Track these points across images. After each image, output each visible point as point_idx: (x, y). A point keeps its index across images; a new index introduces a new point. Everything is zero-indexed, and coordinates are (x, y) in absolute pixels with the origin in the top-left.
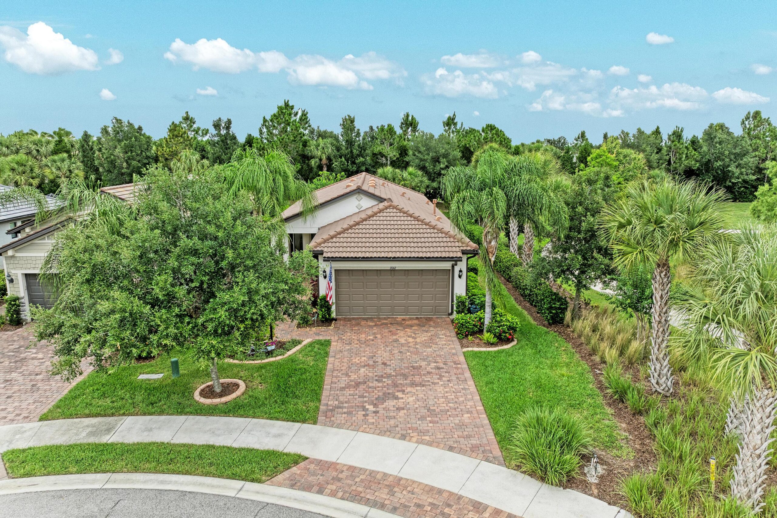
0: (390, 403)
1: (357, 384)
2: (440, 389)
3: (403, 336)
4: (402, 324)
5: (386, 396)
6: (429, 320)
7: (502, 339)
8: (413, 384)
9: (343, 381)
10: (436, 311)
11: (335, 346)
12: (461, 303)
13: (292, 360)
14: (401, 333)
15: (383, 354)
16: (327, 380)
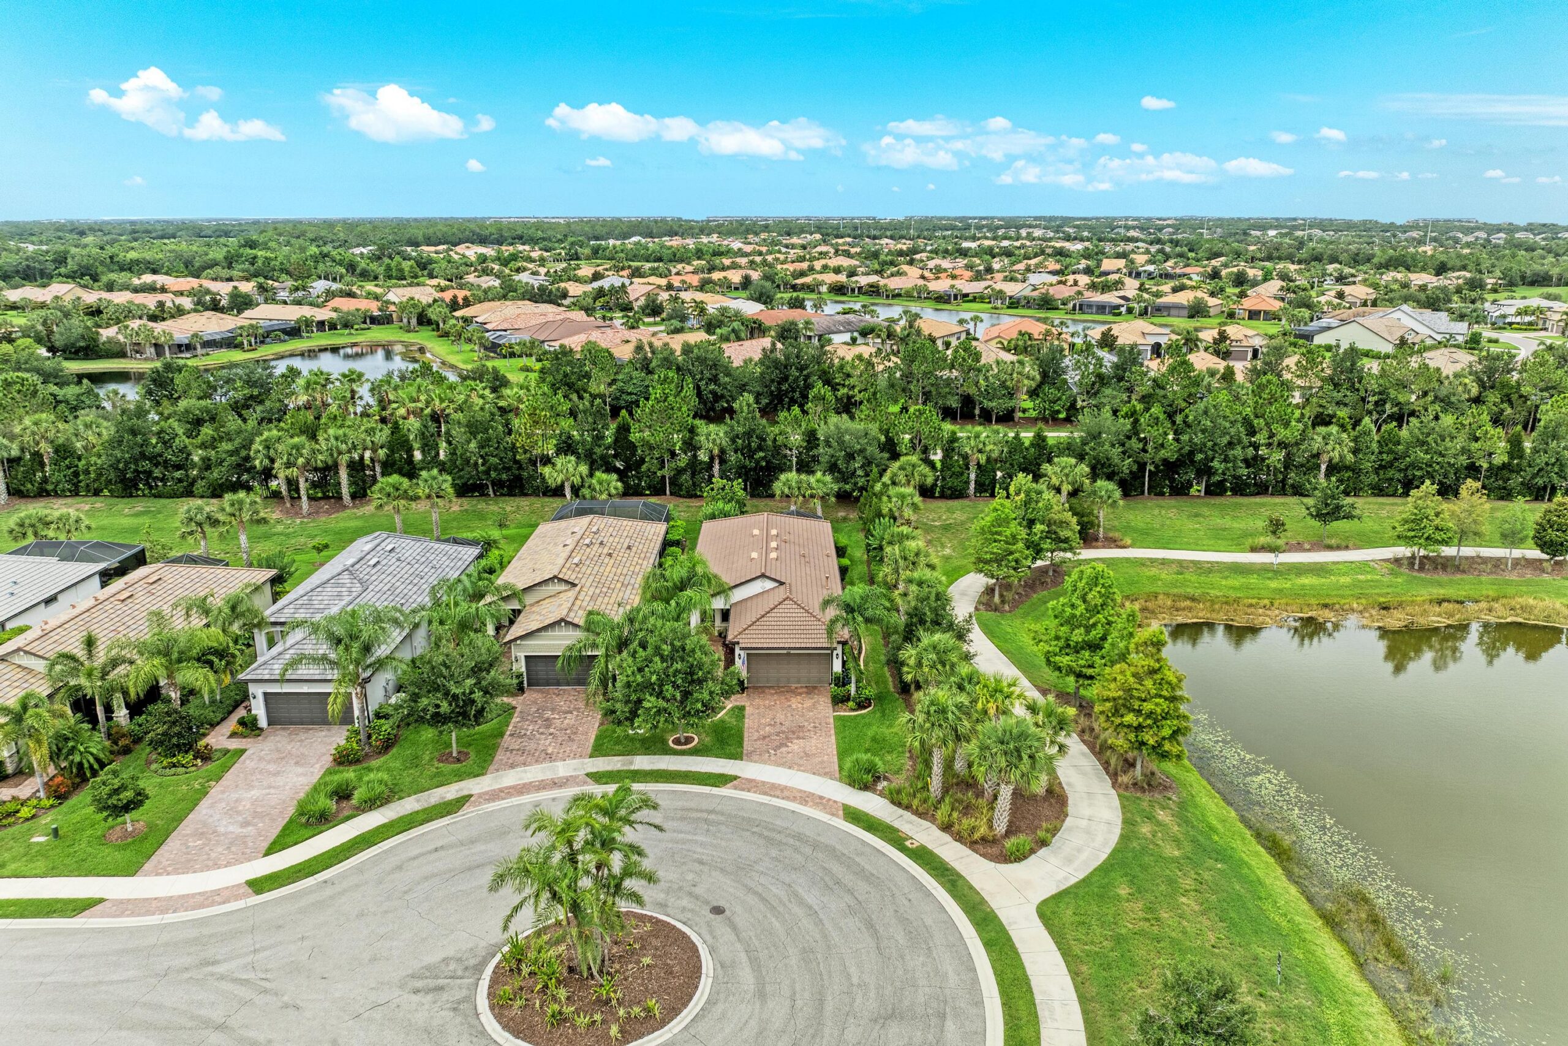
0: (784, 750)
1: (764, 738)
2: (814, 741)
3: (795, 702)
4: (795, 692)
5: (782, 745)
6: (815, 688)
7: (862, 706)
8: (798, 738)
9: (756, 735)
10: (820, 681)
11: (749, 710)
12: (837, 679)
13: (722, 721)
14: (793, 700)
16: (746, 735)
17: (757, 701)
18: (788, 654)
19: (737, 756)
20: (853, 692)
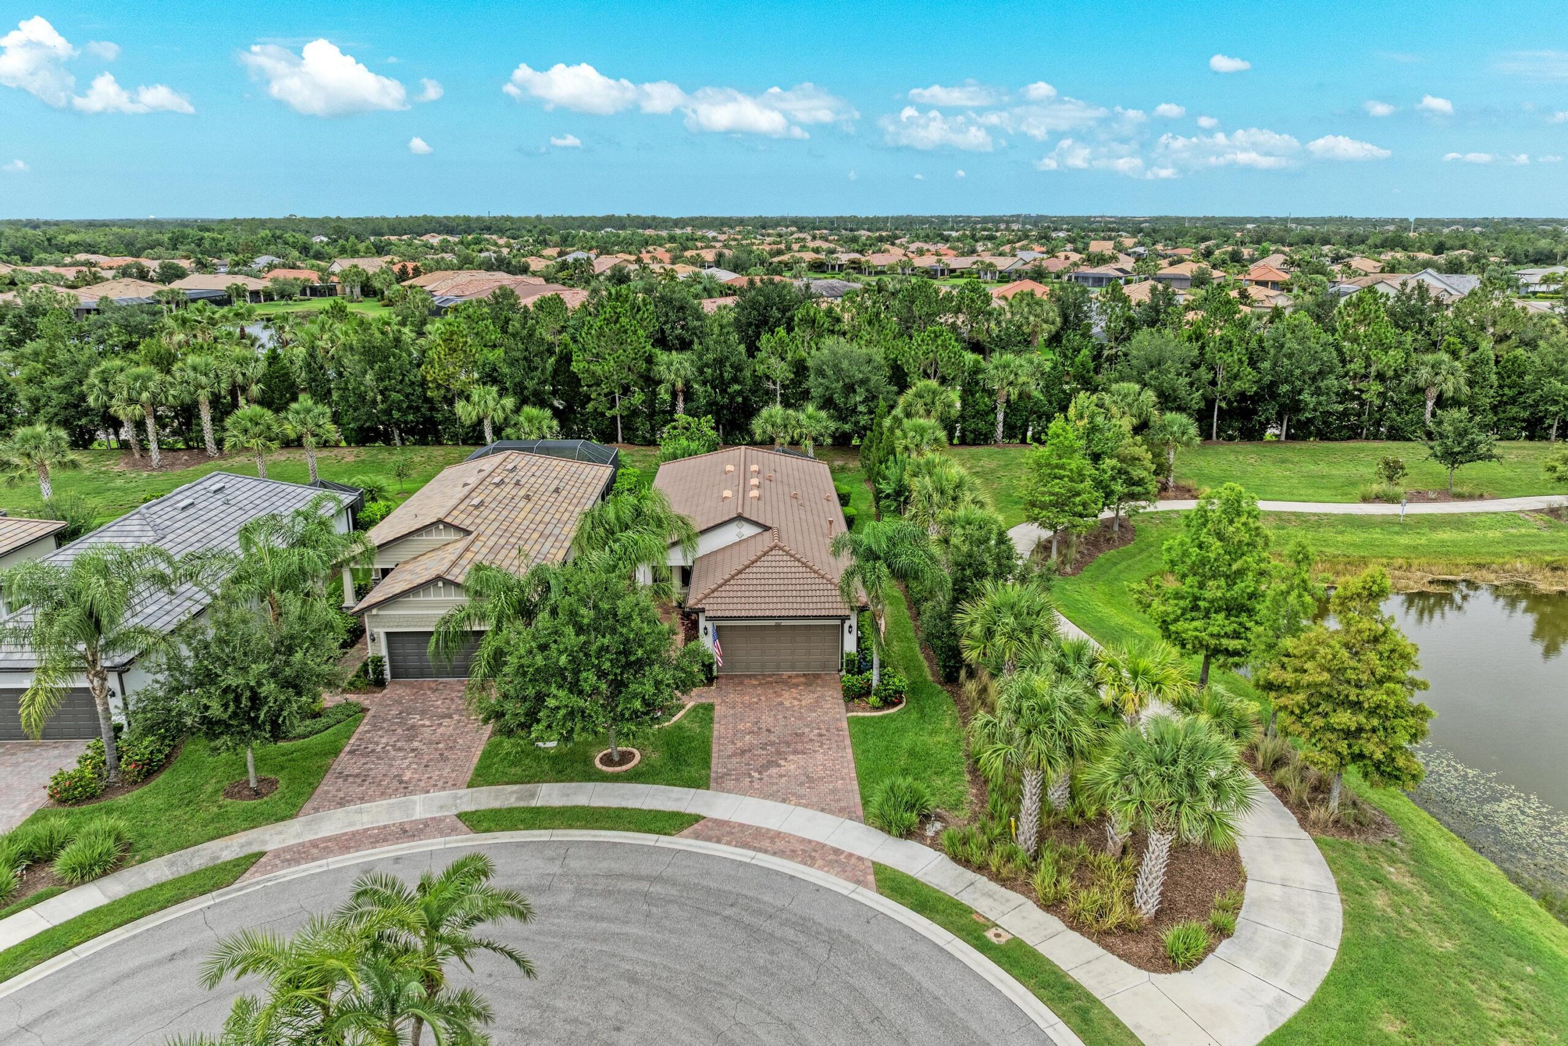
0: (773, 771)
1: (743, 752)
2: (819, 757)
3: (788, 698)
4: (787, 683)
5: (771, 764)
6: (817, 676)
7: (888, 702)
8: (795, 752)
9: (730, 750)
10: (824, 667)
11: (719, 711)
12: (850, 662)
13: (679, 727)
14: (786, 695)
15: (767, 720)
16: (715, 748)
17: (732, 697)
18: (778, 627)
19: (700, 783)
20: (875, 682)
